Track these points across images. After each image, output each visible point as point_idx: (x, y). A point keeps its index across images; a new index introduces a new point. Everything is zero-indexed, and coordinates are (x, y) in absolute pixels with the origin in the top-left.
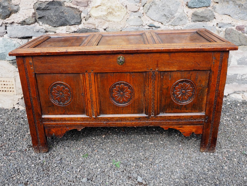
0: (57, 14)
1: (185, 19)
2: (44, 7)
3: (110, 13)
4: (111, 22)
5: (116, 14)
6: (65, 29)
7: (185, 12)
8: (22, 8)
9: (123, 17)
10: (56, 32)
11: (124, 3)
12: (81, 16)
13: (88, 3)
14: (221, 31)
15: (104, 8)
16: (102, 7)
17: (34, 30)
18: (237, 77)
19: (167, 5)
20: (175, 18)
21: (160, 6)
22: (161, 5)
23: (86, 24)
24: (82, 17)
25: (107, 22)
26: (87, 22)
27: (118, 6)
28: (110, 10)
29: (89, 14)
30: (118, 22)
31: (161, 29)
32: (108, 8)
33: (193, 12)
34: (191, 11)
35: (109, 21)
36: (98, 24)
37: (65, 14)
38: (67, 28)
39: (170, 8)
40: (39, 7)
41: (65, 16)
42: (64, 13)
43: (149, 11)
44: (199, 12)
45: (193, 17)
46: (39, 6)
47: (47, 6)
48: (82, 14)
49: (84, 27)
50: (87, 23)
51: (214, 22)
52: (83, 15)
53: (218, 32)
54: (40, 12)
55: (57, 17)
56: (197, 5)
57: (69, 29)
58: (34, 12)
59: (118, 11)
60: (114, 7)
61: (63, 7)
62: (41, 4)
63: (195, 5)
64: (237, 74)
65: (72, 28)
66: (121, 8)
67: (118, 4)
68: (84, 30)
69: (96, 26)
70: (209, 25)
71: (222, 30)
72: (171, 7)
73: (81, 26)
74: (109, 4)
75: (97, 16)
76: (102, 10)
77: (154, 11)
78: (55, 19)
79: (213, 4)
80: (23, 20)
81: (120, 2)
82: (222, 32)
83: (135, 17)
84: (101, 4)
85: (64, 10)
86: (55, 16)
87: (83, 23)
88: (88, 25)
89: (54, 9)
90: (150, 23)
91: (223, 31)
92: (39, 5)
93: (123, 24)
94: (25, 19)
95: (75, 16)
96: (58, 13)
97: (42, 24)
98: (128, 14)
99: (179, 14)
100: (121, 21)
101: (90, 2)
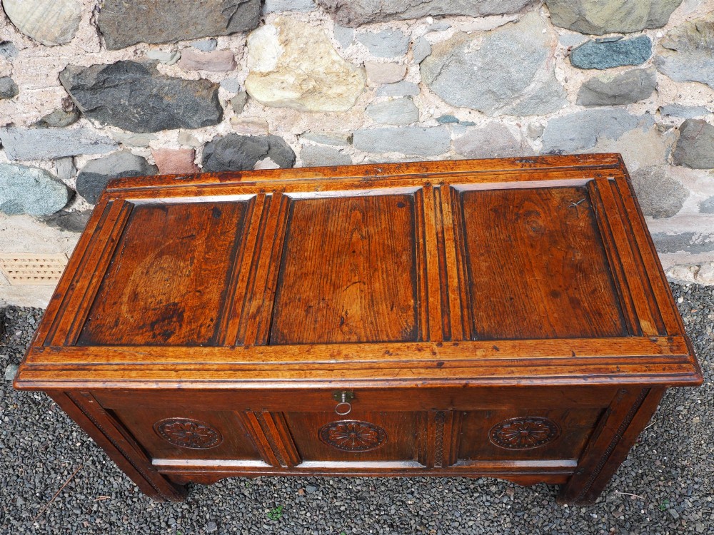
0: (139, 100)
1: (556, 98)
2: (94, 83)
3: (312, 92)
4: (316, 116)
5: (331, 92)
6: (175, 140)
7: (560, 78)
8: (26, 86)
9: (353, 100)
10: (149, 146)
11: (355, 56)
12: (217, 98)
13: (236, 60)
14: (667, 128)
15: (290, 79)
16: (282, 78)
17: (83, 141)
18: (691, 238)
19: (501, 66)
20: (526, 97)
21: (475, 68)
22: (480, 65)
23: (239, 123)
24: (222, 103)
25: (303, 116)
26: (242, 117)
27: (334, 70)
28: (311, 84)
29: (243, 89)
30: (339, 114)
31: (477, 128)
32: (304, 80)
33: (584, 81)
34: (580, 77)
35: (311, 112)
36: (277, 123)
37: (167, 100)
38: (181, 137)
39: (508, 72)
40: (75, 84)
41: (168, 105)
42: (162, 99)
43: (440, 78)
44: (605, 81)
45: (582, 92)
46: (76, 81)
47: (102, 79)
48: (221, 90)
49: (233, 131)
50: (240, 121)
51: (651, 103)
52: (223, 94)
53: (659, 130)
54: (85, 96)
55: (142, 108)
56: (600, 62)
57: (189, 138)
58: (65, 96)
59: (336, 82)
60: (322, 76)
61: (153, 78)
62: (80, 74)
63: (594, 63)
64: (693, 234)
65: (196, 136)
66: (344, 74)
67: (333, 62)
68: (233, 138)
69: (271, 128)
70: (632, 114)
71: (672, 122)
72: (512, 70)
73: (222, 129)
74: (305, 66)
75: (269, 100)
76: (283, 85)
77: (457, 80)
78: (137, 115)
79: (659, 52)
80: (39, 119)
81: (341, 54)
82: (671, 130)
83: (394, 97)
84: (278, 67)
85: (159, 90)
86: (136, 106)
87: (227, 119)
88: (246, 127)
89: (128, 86)
90: (443, 113)
91: (673, 129)
92: (74, 78)
93: (357, 120)
94: (42, 116)
95: (198, 105)
96: (143, 98)
97: (101, 126)
98: (369, 92)
99: (540, 85)
100: (350, 112)
101: (240, 56)
